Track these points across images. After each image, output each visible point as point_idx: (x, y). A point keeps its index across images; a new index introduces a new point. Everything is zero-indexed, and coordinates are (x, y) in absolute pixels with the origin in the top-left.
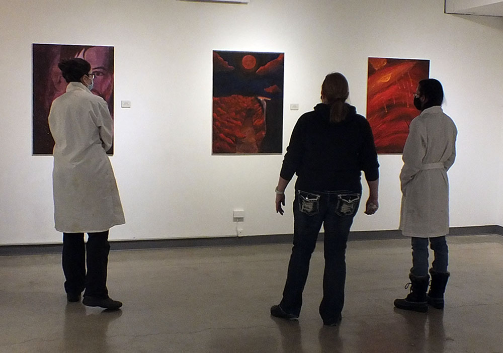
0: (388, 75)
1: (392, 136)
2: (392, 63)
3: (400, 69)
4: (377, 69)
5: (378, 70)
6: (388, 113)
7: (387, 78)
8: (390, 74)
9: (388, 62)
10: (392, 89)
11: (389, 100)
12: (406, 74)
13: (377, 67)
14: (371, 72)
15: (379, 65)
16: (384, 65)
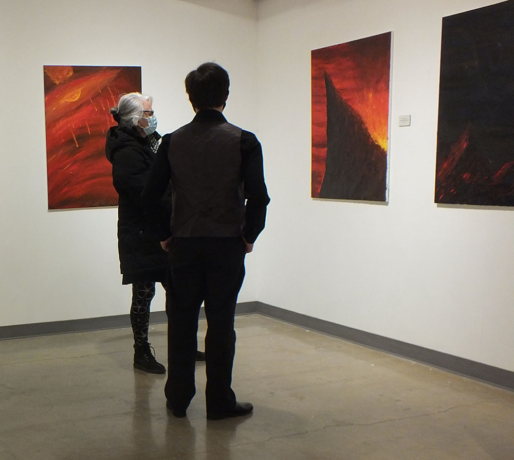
0: (75, 91)
1: (89, 183)
2: (81, 72)
3: (95, 82)
4: (57, 82)
5: (60, 84)
6: (79, 147)
7: (74, 96)
8: (80, 89)
9: (74, 72)
10: (84, 112)
11: (80, 128)
12: (105, 89)
13: (58, 79)
14: (50, 87)
15: (61, 77)
16: (69, 75)
